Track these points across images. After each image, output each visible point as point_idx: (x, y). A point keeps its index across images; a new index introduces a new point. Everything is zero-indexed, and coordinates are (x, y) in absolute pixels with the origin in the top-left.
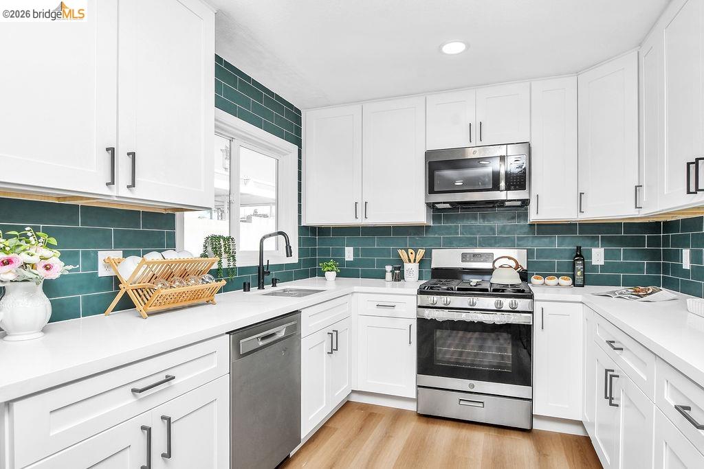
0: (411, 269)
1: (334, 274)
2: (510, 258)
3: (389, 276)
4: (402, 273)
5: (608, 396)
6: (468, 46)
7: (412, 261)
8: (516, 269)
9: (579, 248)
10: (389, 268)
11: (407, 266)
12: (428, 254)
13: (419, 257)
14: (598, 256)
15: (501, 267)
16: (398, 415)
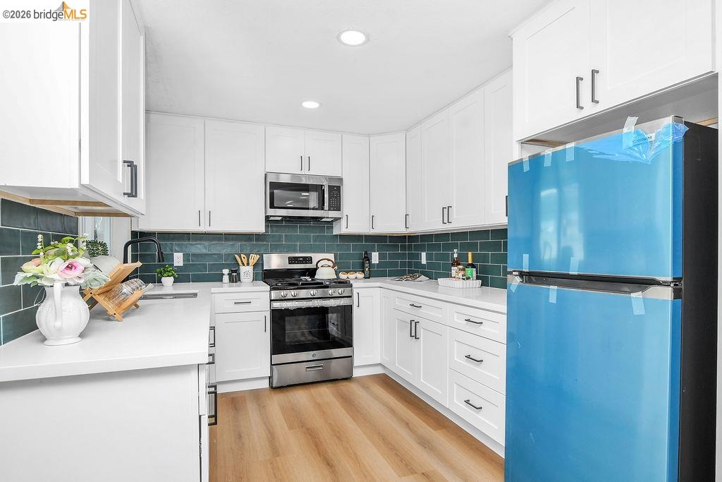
0: (246, 271)
1: (172, 279)
2: (329, 260)
3: (226, 278)
4: (239, 274)
5: (413, 334)
6: (321, 104)
7: (245, 264)
8: (333, 268)
9: (366, 253)
10: (226, 271)
11: (243, 269)
12: (261, 259)
13: (252, 262)
14: (375, 257)
15: (322, 266)
16: (256, 394)
